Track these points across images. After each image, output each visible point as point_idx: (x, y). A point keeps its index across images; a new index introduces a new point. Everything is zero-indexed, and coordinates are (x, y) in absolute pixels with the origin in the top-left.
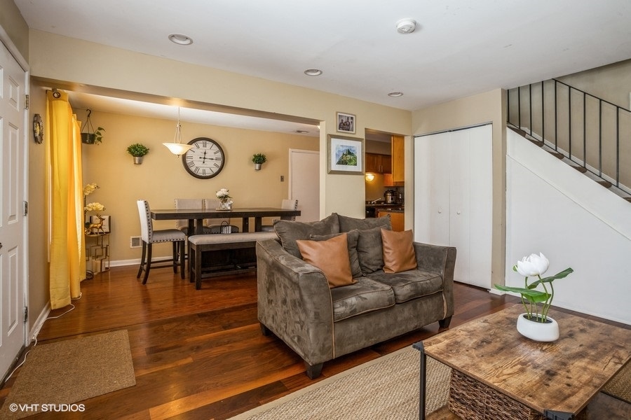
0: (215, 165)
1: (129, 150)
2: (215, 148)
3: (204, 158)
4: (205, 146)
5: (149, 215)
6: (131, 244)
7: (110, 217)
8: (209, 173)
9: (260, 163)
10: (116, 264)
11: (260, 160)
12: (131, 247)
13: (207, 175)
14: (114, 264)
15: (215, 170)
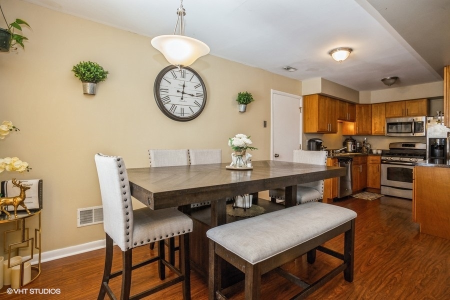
0: (196, 103)
1: (77, 70)
2: (196, 80)
3: (183, 93)
4: (183, 76)
5: (127, 188)
6: (79, 220)
7: (40, 184)
8: (188, 113)
9: (246, 104)
10: (53, 255)
11: (245, 99)
12: (79, 225)
13: (186, 116)
14: (49, 256)
15: (196, 109)
